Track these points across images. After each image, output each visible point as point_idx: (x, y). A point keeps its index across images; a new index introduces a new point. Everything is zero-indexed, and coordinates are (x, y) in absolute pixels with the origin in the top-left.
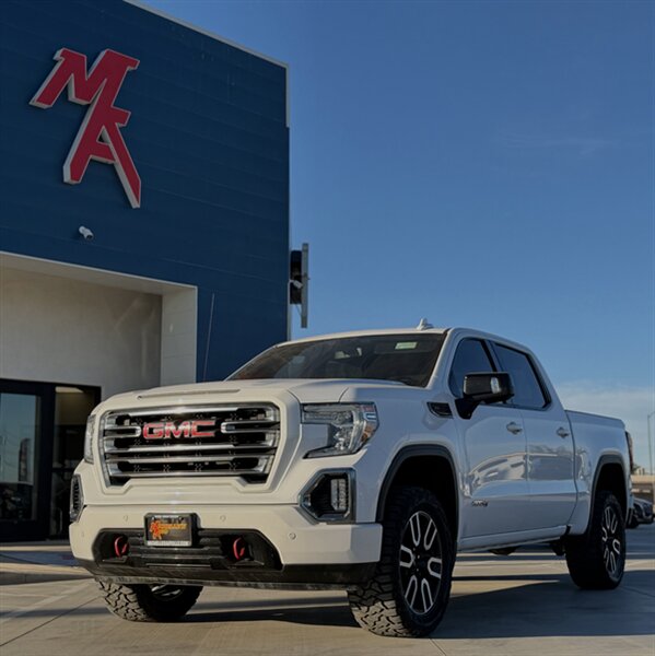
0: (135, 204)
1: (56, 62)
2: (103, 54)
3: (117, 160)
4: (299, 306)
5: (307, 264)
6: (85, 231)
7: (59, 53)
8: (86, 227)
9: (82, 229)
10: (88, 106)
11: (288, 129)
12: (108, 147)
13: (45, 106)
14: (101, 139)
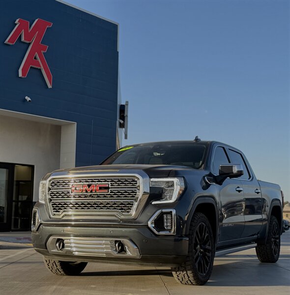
0: (50, 86)
1: (16, 24)
2: (37, 20)
3: (42, 67)
4: (124, 129)
5: (127, 111)
6: (28, 99)
7: (17, 20)
8: (28, 97)
9: (26, 97)
10: (30, 44)
11: (118, 52)
12: (38, 61)
13: (11, 44)
14: (35, 58)
